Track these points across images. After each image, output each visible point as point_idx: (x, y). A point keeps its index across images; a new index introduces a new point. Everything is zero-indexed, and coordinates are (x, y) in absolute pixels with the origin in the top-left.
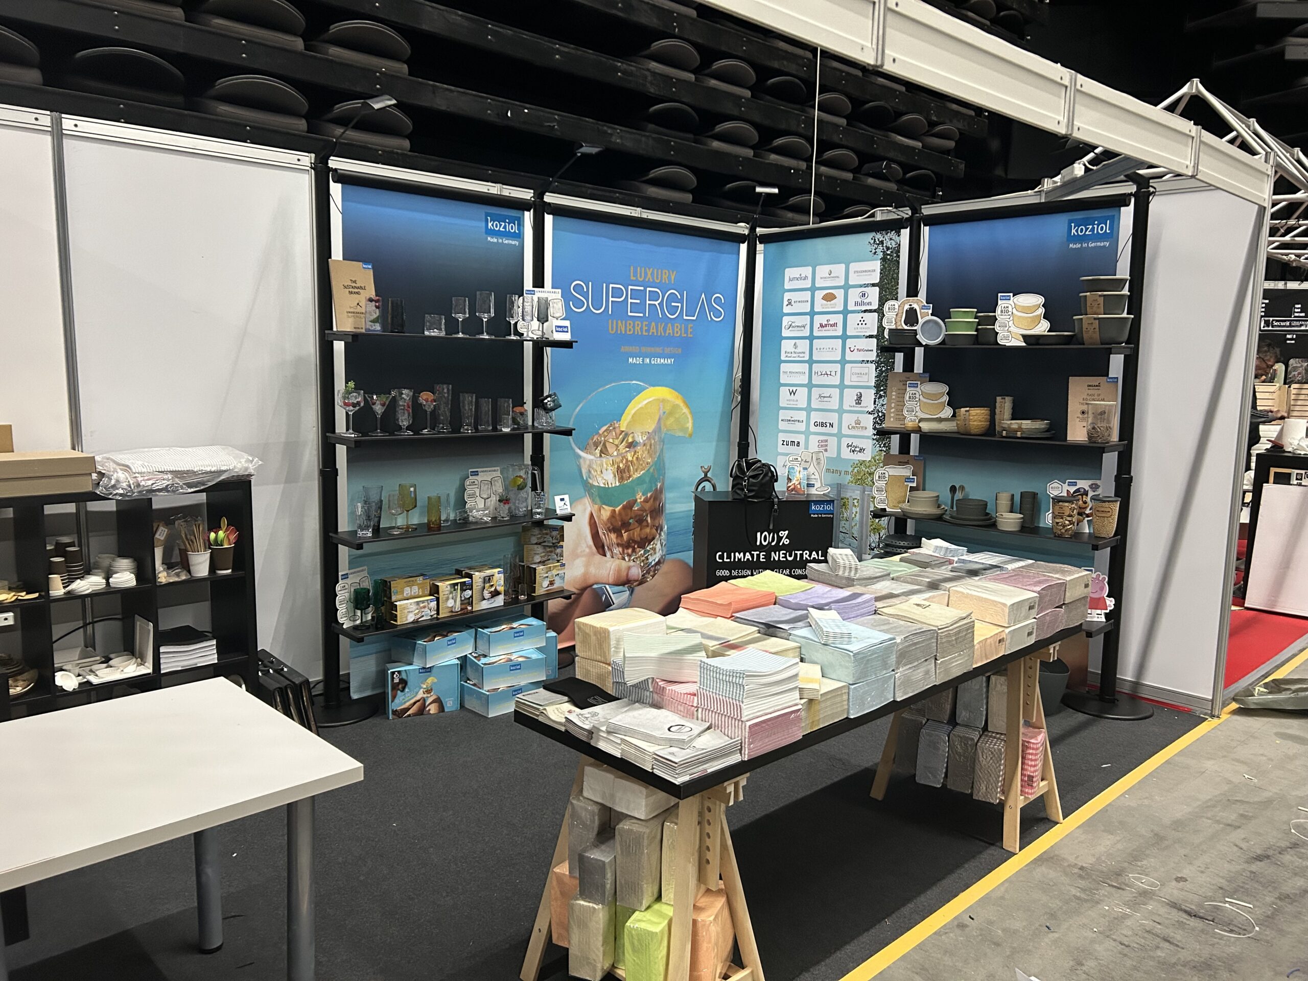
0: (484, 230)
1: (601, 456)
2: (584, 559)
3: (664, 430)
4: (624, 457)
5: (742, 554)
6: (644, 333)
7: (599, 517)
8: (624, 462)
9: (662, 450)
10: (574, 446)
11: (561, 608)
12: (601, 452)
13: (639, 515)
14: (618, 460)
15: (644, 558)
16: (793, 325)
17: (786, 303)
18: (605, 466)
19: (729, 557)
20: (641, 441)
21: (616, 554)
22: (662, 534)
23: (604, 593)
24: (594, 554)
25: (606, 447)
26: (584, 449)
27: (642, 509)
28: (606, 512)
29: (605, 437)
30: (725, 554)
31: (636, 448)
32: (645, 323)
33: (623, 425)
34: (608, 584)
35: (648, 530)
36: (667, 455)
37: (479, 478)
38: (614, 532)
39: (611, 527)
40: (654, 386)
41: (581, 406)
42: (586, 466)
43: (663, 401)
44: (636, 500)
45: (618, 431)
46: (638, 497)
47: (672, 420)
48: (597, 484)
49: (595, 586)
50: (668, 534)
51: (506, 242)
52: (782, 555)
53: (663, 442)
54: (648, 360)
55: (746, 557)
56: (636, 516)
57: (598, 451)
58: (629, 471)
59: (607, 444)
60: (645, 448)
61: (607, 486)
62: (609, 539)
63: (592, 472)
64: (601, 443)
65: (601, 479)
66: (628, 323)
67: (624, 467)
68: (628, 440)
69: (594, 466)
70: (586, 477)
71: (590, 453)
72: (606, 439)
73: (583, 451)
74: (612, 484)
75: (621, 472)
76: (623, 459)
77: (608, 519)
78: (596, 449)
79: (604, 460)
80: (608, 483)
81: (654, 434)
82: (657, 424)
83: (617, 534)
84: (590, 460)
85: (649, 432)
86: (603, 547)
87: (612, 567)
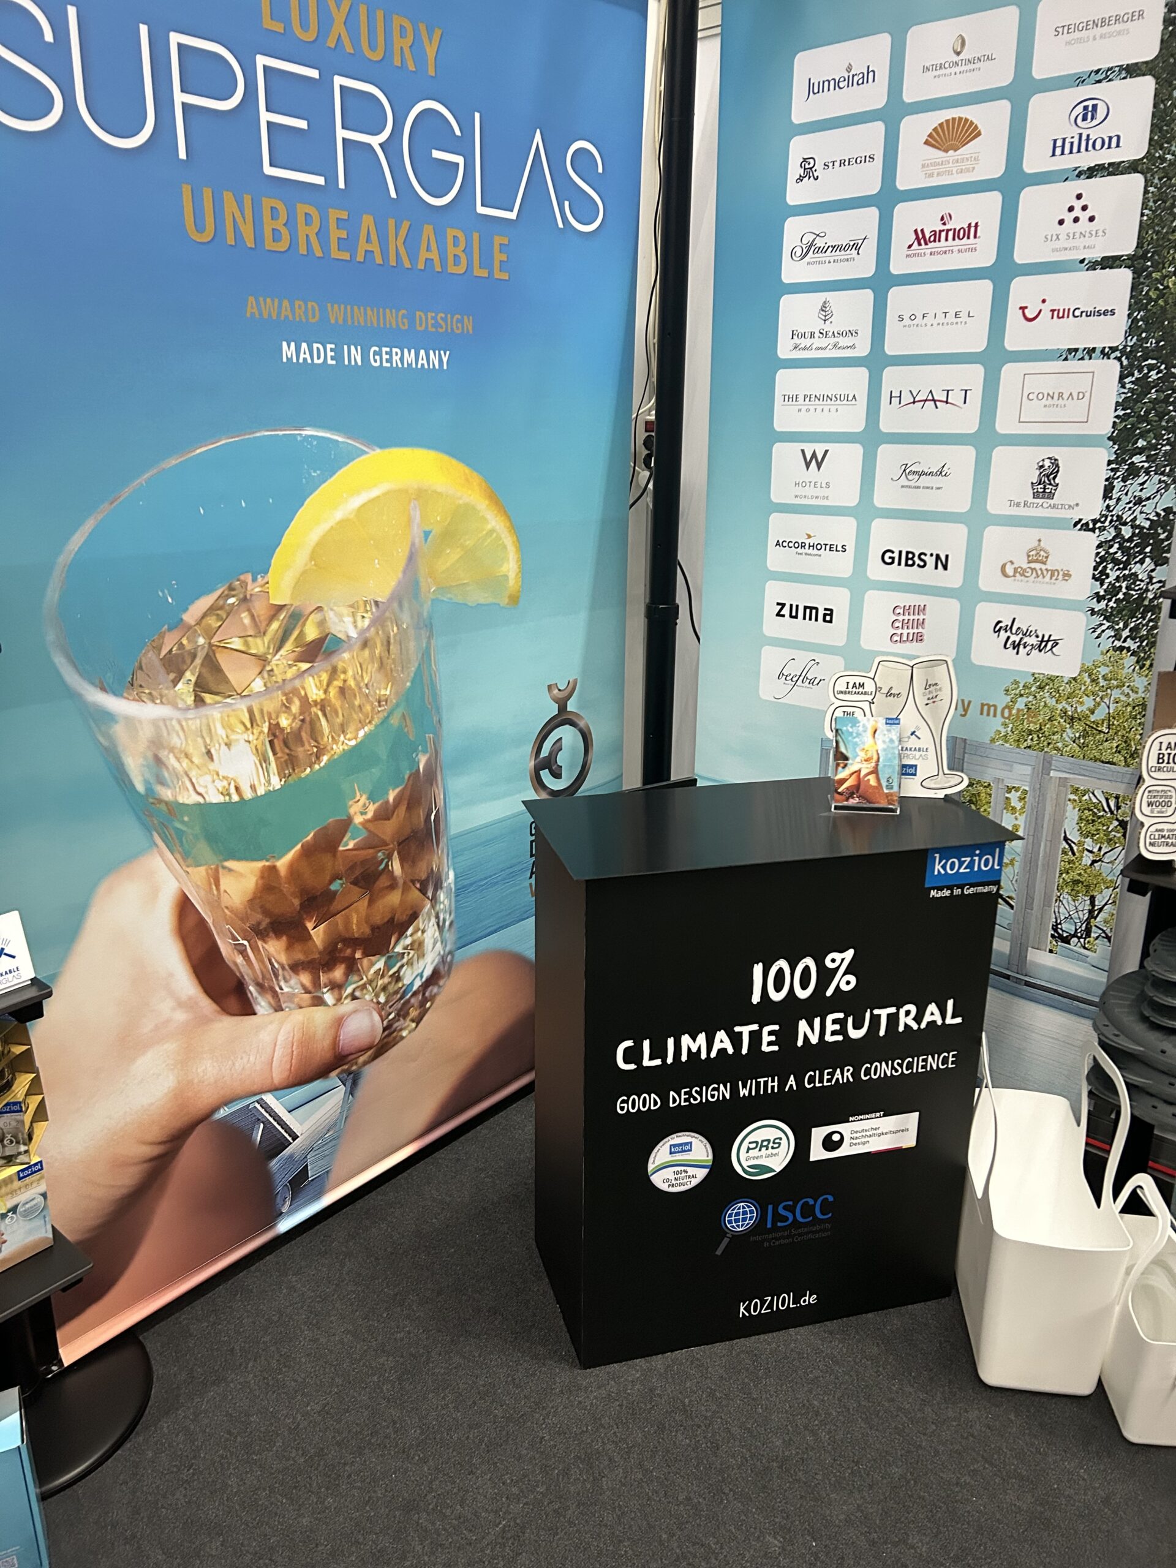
2: (170, 1046)
3: (429, 588)
5: (702, 1038)
9: (426, 655)
10: (72, 678)
13: (363, 862)
15: (386, 980)
16: (819, 242)
17: (794, 170)
19: (658, 1051)
20: (353, 634)
21: (291, 996)
22: (442, 896)
23: (259, 1120)
26: (127, 683)
27: (372, 843)
30: (646, 1044)
33: (281, 583)
34: (273, 1089)
35: (394, 898)
36: (444, 667)
40: (382, 446)
41: (85, 531)
42: (142, 745)
43: (422, 495)
44: (349, 821)
46: (354, 809)
47: (452, 556)
49: (223, 1113)
50: (460, 891)
53: (429, 627)
54: (356, 354)
55: (716, 1047)
56: (352, 868)
58: (315, 733)
60: (367, 652)
61: (235, 798)
62: (261, 961)
63: (172, 761)
64: (194, 656)
65: (208, 778)
66: (267, 203)
67: (296, 724)
68: (302, 634)
69: (176, 741)
70: (147, 782)
71: (153, 700)
72: (214, 641)
73: (117, 694)
74: (253, 788)
75: (286, 743)
76: (289, 700)
77: (251, 901)
78: (175, 682)
79: (216, 712)
80: (237, 789)
81: (395, 605)
82: (404, 572)
83: (289, 937)
84: (155, 723)
85: (376, 603)
86: (240, 989)
87: (281, 1038)
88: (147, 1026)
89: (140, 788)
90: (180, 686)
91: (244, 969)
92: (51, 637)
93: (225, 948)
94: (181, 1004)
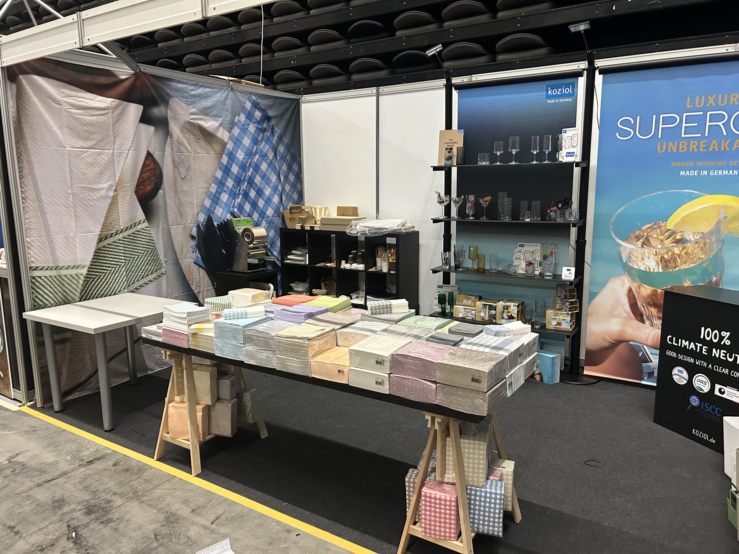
0: (545, 97)
1: (642, 247)
2: (621, 320)
3: (724, 232)
4: (671, 250)
5: (687, 342)
6: (701, 150)
7: (638, 293)
8: (670, 254)
9: (721, 249)
10: (614, 236)
11: (597, 348)
12: (643, 244)
14: (662, 252)
18: (647, 255)
19: (677, 342)
20: (693, 239)
21: (656, 325)
23: (641, 351)
24: (631, 319)
25: (649, 241)
26: (626, 239)
28: (646, 290)
29: (648, 233)
30: (674, 338)
31: (685, 245)
32: (702, 142)
33: (671, 224)
34: (647, 345)
36: (727, 254)
37: (524, 249)
38: (655, 307)
39: (651, 303)
40: (713, 194)
41: (623, 207)
42: (627, 253)
43: (725, 207)
45: (663, 229)
47: (736, 224)
48: (637, 267)
49: (631, 343)
51: (562, 100)
52: (722, 354)
53: (723, 242)
54: (705, 173)
55: (691, 347)
57: (639, 243)
58: (675, 261)
59: (650, 238)
60: (697, 245)
61: (648, 270)
62: (649, 312)
63: (633, 257)
64: (643, 237)
65: (642, 264)
66: (681, 143)
67: (669, 258)
68: (675, 237)
69: (635, 254)
70: (626, 260)
71: (631, 244)
72: (649, 234)
73: (623, 241)
74: (654, 269)
75: (665, 261)
76: (668, 252)
77: (648, 296)
78: (637, 241)
79: (646, 250)
80: (649, 269)
81: (710, 235)
82: (715, 226)
83: (658, 309)
84: (631, 249)
85: (703, 233)
86: (641, 315)
87: (651, 334)
88: (616, 313)
89: (624, 261)
90: (638, 242)
91: (644, 312)
92: (611, 227)
93: (639, 304)
94: (625, 312)
